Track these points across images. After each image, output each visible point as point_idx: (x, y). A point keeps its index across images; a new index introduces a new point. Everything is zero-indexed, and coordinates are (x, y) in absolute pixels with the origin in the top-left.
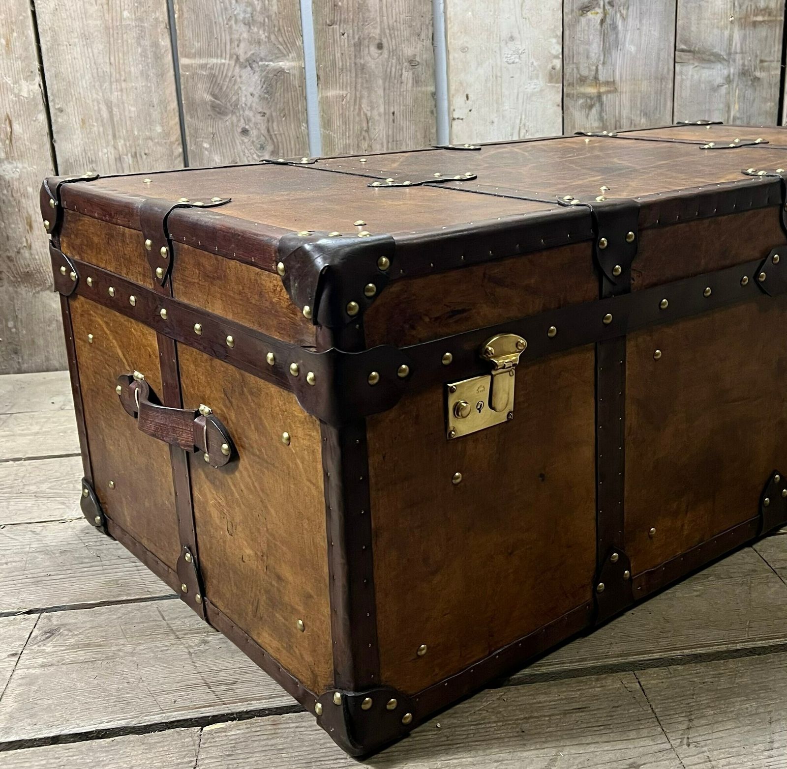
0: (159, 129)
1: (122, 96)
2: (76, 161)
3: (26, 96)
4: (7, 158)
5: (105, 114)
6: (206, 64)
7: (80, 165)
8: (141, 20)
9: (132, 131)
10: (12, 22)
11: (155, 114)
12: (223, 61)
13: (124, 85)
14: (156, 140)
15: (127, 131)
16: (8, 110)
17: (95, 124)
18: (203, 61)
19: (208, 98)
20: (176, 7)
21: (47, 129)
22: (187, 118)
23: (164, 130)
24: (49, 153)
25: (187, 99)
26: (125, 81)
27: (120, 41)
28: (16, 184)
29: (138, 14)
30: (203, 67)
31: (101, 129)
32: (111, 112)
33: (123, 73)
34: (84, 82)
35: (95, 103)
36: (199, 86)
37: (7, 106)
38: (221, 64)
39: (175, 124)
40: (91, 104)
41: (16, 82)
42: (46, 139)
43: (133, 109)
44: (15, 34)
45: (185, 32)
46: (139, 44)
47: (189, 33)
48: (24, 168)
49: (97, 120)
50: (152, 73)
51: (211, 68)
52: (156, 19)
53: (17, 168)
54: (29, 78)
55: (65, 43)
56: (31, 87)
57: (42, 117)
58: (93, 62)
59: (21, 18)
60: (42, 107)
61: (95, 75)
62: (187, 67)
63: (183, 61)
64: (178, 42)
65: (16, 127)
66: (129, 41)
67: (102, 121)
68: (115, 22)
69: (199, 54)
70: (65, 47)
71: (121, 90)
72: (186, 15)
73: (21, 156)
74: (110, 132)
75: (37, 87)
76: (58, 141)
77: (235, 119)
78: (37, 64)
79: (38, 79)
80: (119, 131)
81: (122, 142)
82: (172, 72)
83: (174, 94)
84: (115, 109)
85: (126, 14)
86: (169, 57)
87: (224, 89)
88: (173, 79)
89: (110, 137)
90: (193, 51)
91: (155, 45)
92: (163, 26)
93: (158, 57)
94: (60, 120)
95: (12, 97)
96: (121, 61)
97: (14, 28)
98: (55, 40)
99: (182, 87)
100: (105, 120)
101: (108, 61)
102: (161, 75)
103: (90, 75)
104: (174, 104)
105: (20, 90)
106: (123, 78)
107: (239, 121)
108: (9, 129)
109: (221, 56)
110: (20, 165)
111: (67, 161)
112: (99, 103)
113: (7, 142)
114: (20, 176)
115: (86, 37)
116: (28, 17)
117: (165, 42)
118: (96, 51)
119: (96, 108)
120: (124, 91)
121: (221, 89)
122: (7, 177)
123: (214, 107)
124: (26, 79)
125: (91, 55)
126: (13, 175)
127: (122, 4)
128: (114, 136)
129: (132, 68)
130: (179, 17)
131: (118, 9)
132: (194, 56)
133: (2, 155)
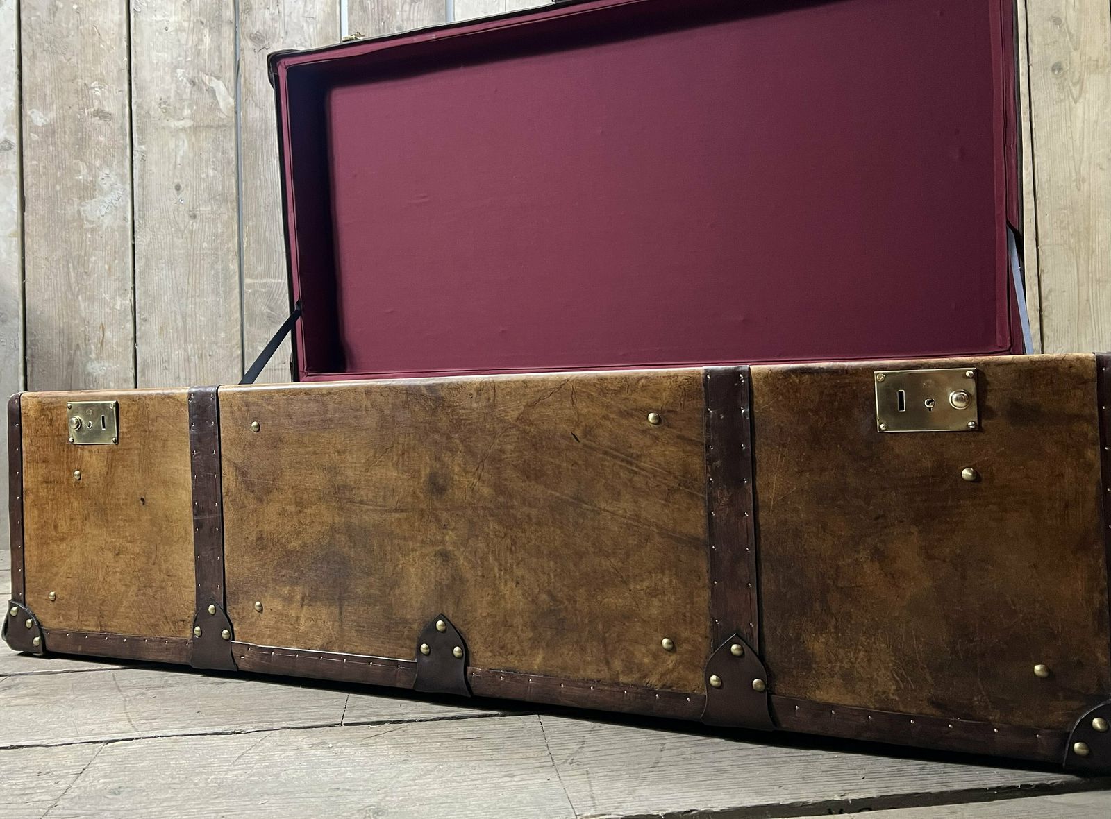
0: (223, 335)
1: (195, 308)
2: (152, 361)
3: (118, 308)
4: (97, 359)
5: (180, 324)
6: (266, 283)
7: (155, 365)
8: (216, 249)
9: (201, 336)
10: (115, 252)
11: (221, 323)
12: (280, 281)
13: (197, 300)
14: (219, 344)
15: (196, 336)
16: (103, 320)
17: (171, 331)
18: (263, 281)
19: (265, 310)
20: (245, 240)
21: (132, 335)
22: (246, 326)
23: (226, 336)
24: (131, 355)
25: (248, 310)
26: (198, 296)
27: (198, 266)
28: (101, 379)
29: (214, 245)
30: (263, 285)
31: (176, 335)
32: (185, 322)
33: (198, 291)
34: (166, 297)
35: (173, 314)
36: (259, 300)
37: (103, 316)
38: (278, 283)
39: (237, 331)
40: (169, 314)
41: (113, 298)
42: (131, 343)
43: (203, 319)
44: (117, 261)
45: (250, 258)
46: (213, 268)
47: (253, 259)
48: (109, 366)
49: (173, 328)
50: (221, 290)
51: (270, 287)
52: (228, 249)
53: (104, 366)
54: (123, 295)
55: (155, 267)
56: (124, 302)
57: (130, 325)
58: (175, 281)
59: (123, 249)
60: (130, 318)
61: (175, 292)
62: (250, 286)
63: (247, 281)
64: (245, 266)
65: (108, 334)
66: (205, 266)
67: (177, 328)
68: (195, 251)
69: (261, 275)
70: (154, 271)
71: (195, 304)
72: (252, 245)
73: (109, 357)
74: (182, 338)
75: (128, 302)
76: (140, 345)
78: (130, 284)
79: (130, 295)
80: (190, 337)
81: (192, 345)
82: (237, 290)
83: (238, 307)
84: (189, 320)
85: (205, 245)
86: (237, 277)
87: (279, 303)
88: (238, 295)
89: (182, 342)
90: (256, 273)
91: (226, 268)
92: (233, 254)
93: (227, 278)
94: (143, 328)
95: (107, 310)
96: (197, 282)
97: (117, 256)
98: (147, 265)
99: (245, 301)
100: (179, 328)
101: (187, 281)
102: (228, 292)
103: (171, 292)
104: (238, 315)
105: (115, 304)
106: (197, 294)
108: (101, 335)
109: (278, 277)
110: (106, 364)
111: (144, 361)
112: (175, 314)
113: (99, 346)
114: (106, 373)
115: (172, 263)
116: (128, 248)
117: (234, 267)
118: (178, 273)
119: (173, 318)
120: (198, 304)
121: (276, 303)
122: (95, 374)
123: (269, 317)
124: (120, 296)
125: (174, 277)
126: (100, 372)
127: (203, 237)
128: (185, 341)
129: (206, 287)
130: (247, 247)
131: (199, 241)
132: (257, 277)
133: (93, 356)
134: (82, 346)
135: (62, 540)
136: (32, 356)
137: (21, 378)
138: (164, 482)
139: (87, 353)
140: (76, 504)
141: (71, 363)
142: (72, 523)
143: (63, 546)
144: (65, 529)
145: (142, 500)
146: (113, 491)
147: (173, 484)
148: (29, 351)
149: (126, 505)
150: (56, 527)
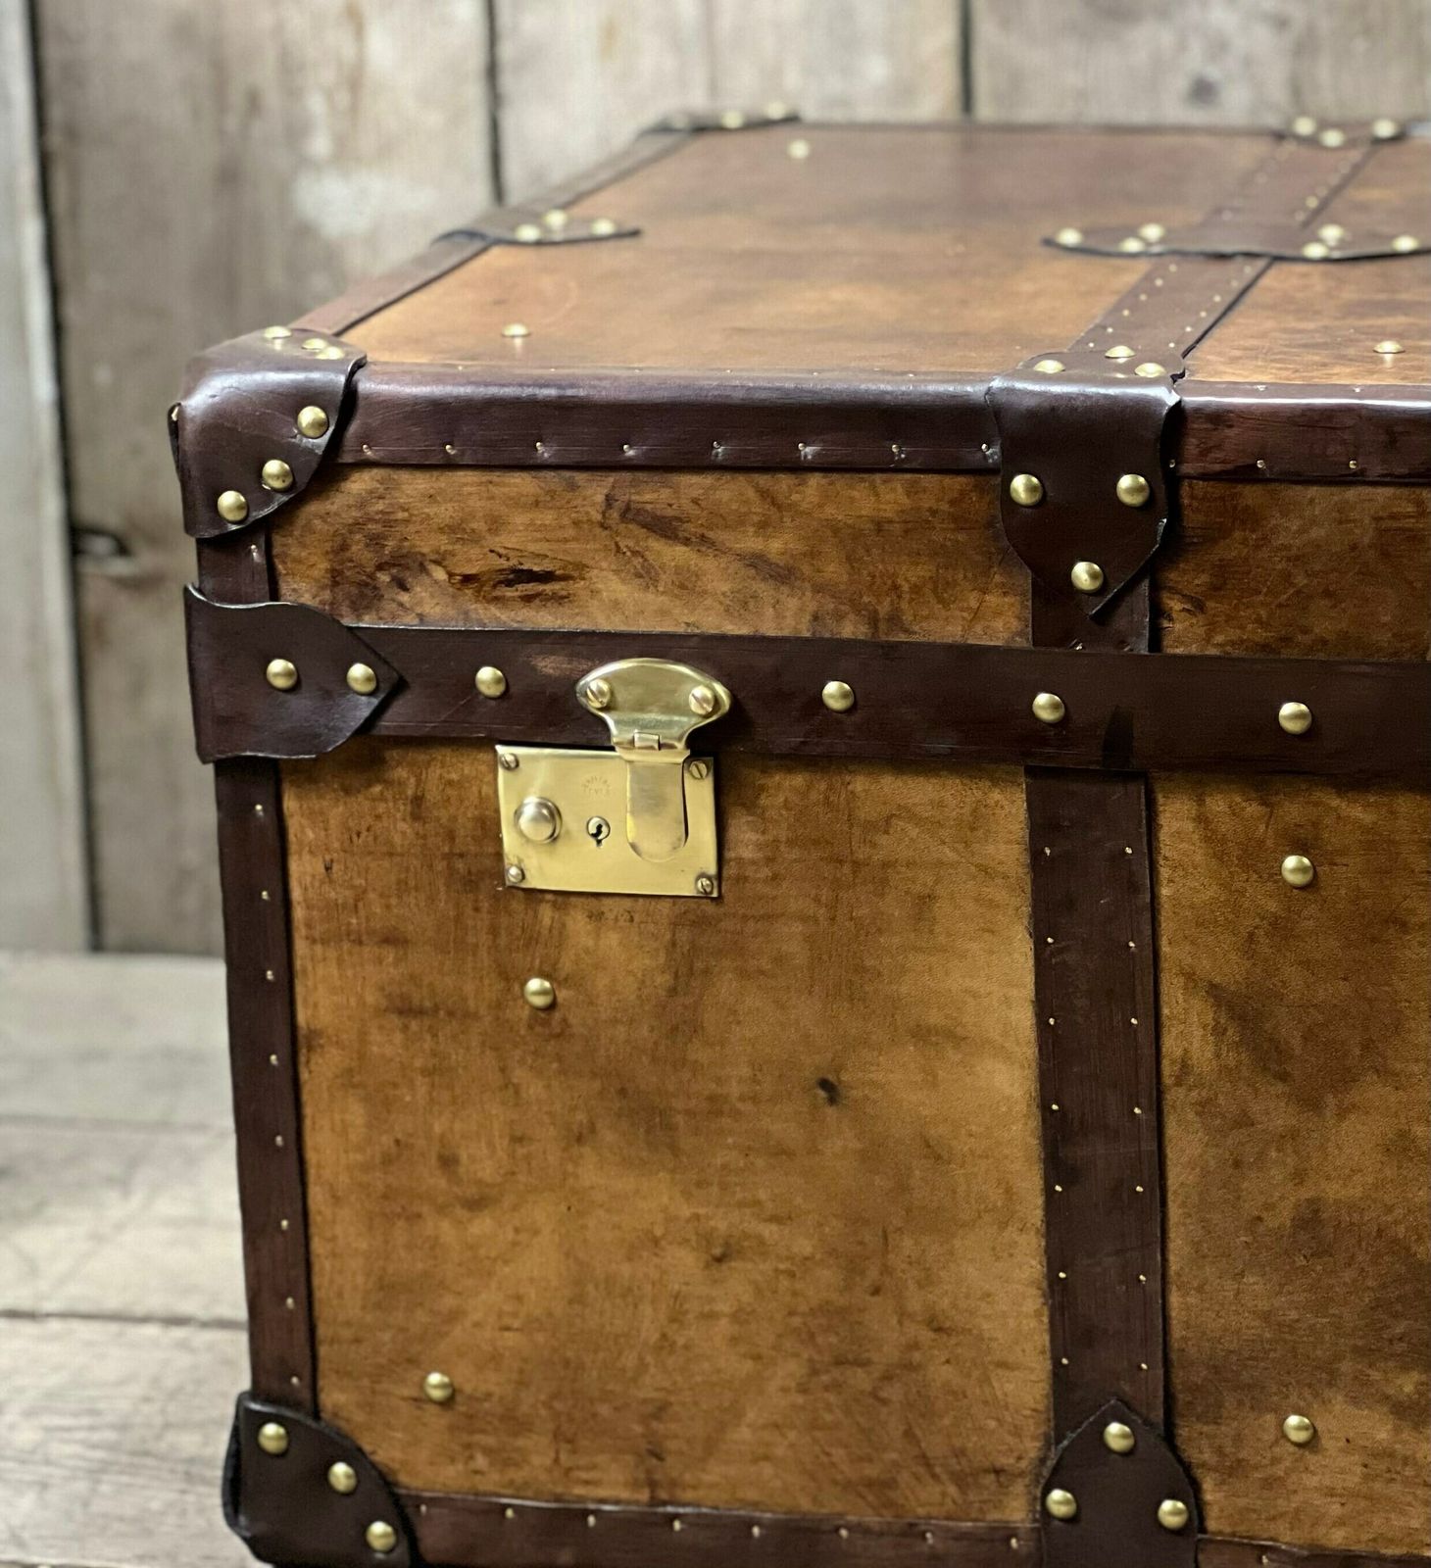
0: (879, 68)
4: (336, 159)
5: (689, 6)
17: (650, 44)
23: (897, 72)
31: (670, 63)
39: (941, 52)
42: (474, 92)
48: (386, 193)
53: (366, 193)
57: (468, 9)
65: (382, 44)
67: (675, 32)
73: (387, 151)
77: (1166, 38)
80: (730, 72)
89: (699, 94)
100: (686, 34)
107: (1182, 47)
108: (351, 51)
110: (377, 186)
113: (343, 99)
126: (351, 221)
128: (713, 91)
133: (320, 145)
134: (272, 99)
135: (476, 1204)
136: (72, 134)
137: (31, 232)
138: (922, 1035)
139: (296, 132)
140: (534, 1089)
141: (230, 176)
142: (521, 1151)
143: (481, 1225)
144: (487, 1171)
145: (825, 1084)
146: (699, 1053)
147: (954, 1036)
148: (56, 113)
149: (755, 1099)
150: (448, 1162)
